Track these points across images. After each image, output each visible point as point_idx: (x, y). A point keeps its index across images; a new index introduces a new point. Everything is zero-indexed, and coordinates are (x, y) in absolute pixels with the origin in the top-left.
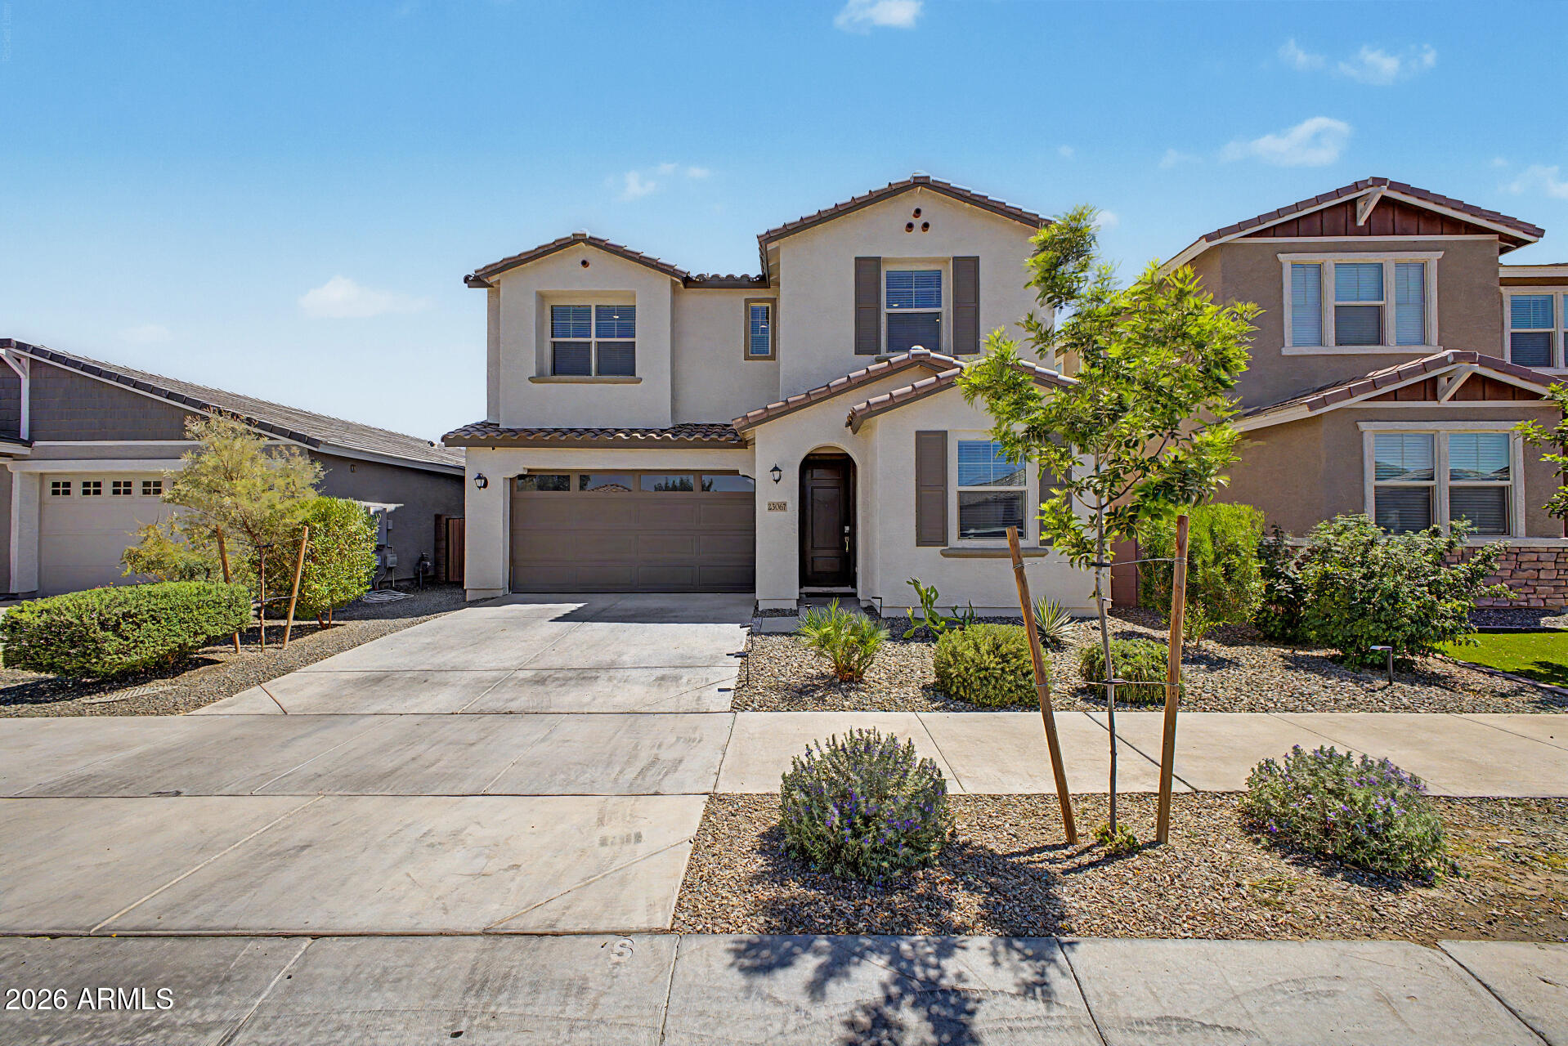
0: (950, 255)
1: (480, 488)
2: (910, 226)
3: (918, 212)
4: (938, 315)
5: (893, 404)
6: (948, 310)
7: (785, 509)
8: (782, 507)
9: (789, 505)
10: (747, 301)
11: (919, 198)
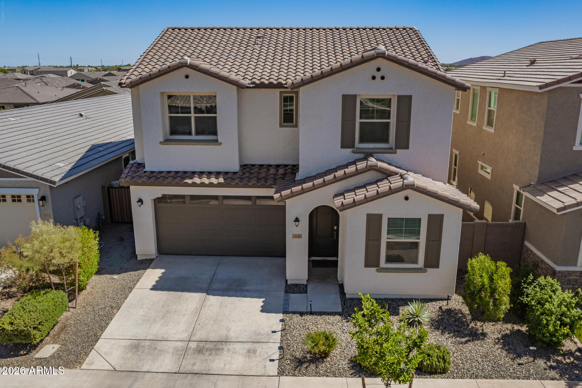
0: (397, 94)
1: (140, 206)
2: (374, 78)
3: (379, 70)
4: (388, 123)
5: (355, 204)
6: (394, 121)
7: (301, 237)
8: (299, 236)
9: (303, 236)
10: (281, 92)
11: (380, 62)
